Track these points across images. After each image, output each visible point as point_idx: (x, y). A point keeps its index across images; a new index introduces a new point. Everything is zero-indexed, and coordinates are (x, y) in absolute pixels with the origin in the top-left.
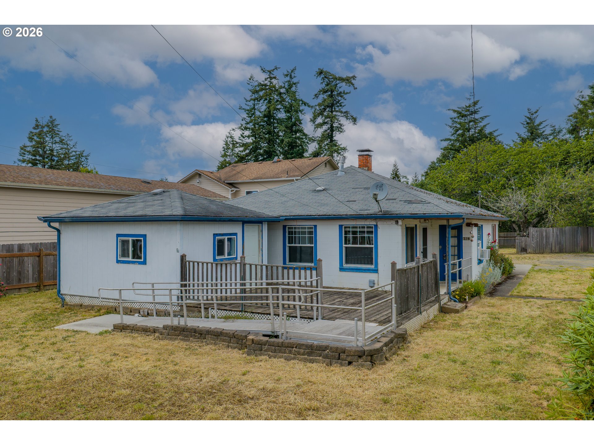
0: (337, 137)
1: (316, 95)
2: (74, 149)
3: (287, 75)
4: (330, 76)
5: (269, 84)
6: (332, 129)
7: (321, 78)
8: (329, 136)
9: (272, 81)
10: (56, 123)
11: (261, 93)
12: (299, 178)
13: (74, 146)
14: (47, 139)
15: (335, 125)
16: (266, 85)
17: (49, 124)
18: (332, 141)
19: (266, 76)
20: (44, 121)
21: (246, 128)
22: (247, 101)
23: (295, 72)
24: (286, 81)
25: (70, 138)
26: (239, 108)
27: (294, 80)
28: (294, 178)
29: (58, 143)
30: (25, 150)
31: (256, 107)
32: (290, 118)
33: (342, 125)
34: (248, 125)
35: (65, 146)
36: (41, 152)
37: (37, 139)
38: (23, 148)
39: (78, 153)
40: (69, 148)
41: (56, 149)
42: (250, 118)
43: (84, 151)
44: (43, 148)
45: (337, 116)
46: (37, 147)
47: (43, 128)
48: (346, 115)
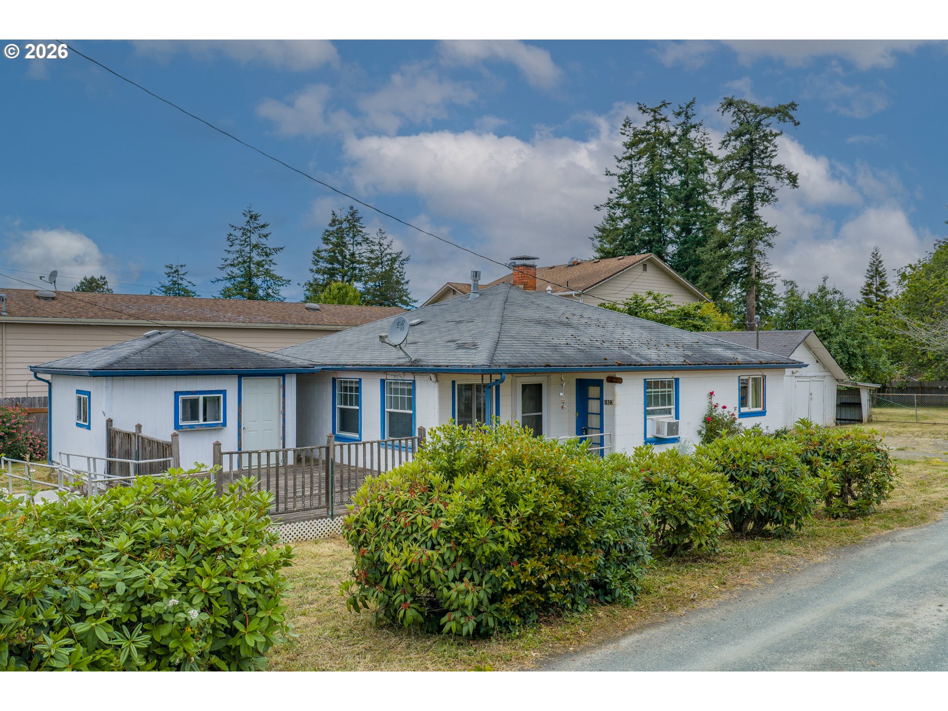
0: (761, 210)
1: (723, 142)
2: (388, 251)
3: (679, 114)
4: (748, 107)
5: (653, 131)
6: (751, 198)
7: (731, 113)
8: (747, 210)
9: (658, 124)
10: (357, 216)
11: (642, 146)
12: (580, 292)
13: (388, 246)
14: (348, 239)
15: (759, 190)
16: (648, 133)
17: (350, 218)
18: (750, 217)
19: (648, 117)
20: (342, 215)
21: (618, 205)
22: (620, 161)
23: (693, 108)
24: (678, 123)
25: (384, 236)
26: (605, 173)
27: (693, 121)
29: (360, 244)
30: (319, 256)
31: (634, 170)
32: (684, 183)
33: (771, 190)
34: (622, 200)
35: (377, 247)
36: (340, 258)
37: (334, 240)
38: (317, 253)
39: (394, 256)
40: (383, 250)
41: (357, 252)
42: (624, 188)
43: (401, 253)
44: (341, 252)
45: (760, 174)
46: (334, 251)
47: (342, 224)
48: (779, 172)
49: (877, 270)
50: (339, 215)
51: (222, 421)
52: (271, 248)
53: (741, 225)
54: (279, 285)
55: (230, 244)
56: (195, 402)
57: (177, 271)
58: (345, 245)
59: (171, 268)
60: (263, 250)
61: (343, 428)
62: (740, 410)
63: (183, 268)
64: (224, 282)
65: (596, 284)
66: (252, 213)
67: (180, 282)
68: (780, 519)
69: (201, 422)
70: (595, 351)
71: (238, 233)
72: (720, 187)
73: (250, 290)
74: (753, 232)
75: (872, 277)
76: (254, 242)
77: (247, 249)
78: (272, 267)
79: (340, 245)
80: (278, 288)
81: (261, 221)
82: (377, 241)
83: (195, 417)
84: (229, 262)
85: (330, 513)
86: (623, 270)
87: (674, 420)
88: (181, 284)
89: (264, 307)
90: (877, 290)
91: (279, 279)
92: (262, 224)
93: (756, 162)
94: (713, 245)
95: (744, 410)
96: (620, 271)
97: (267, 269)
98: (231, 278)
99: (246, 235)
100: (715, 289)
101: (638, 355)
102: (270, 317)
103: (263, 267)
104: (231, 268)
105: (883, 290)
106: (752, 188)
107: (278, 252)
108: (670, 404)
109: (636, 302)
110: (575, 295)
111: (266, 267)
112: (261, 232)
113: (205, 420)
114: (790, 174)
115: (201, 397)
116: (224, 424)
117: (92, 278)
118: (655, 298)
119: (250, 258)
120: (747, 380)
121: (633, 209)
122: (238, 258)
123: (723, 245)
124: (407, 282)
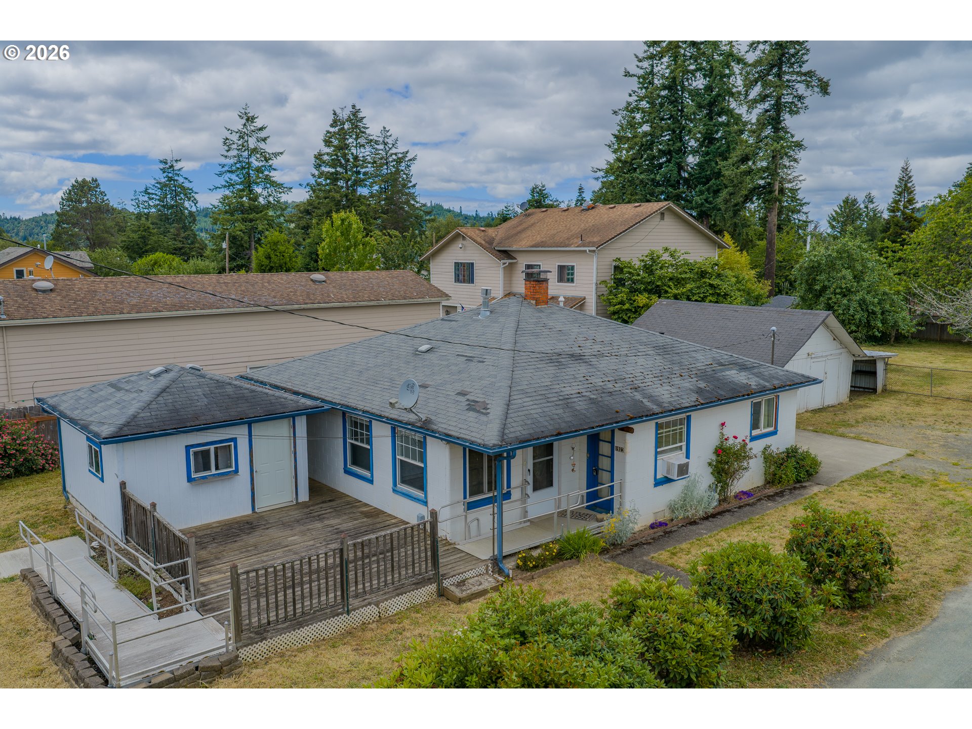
0: (788, 121)
1: (753, 44)
2: (394, 151)
6: (778, 107)
8: (774, 120)
10: (361, 115)
12: (594, 248)
13: (393, 145)
14: (350, 141)
15: (787, 99)
17: (352, 117)
18: (776, 129)
20: (343, 115)
21: (638, 109)
22: (640, 60)
25: (388, 134)
26: (624, 74)
28: (587, 249)
29: (363, 146)
30: (320, 159)
31: (656, 70)
32: (709, 88)
33: (800, 98)
34: (642, 103)
35: (381, 147)
36: (343, 161)
37: (336, 142)
38: (319, 156)
39: (400, 156)
40: (388, 149)
41: (361, 155)
42: (644, 91)
43: (407, 152)
44: (344, 156)
45: (788, 81)
46: (336, 155)
47: (344, 124)
48: (809, 79)
49: (906, 185)
50: (341, 115)
51: (234, 469)
52: (271, 152)
53: (766, 137)
54: (280, 193)
55: (227, 148)
56: (206, 454)
57: (172, 166)
58: (347, 147)
59: (166, 163)
60: (261, 154)
61: (355, 462)
62: (751, 433)
63: (179, 163)
64: (223, 189)
65: (610, 239)
66: (249, 115)
67: (176, 178)
68: (780, 640)
69: (214, 471)
70: (607, 399)
71: (234, 137)
72: (747, 95)
73: (250, 199)
74: (779, 146)
75: (900, 194)
76: (252, 146)
77: (246, 154)
78: (273, 174)
79: (343, 147)
80: (279, 195)
81: (258, 123)
82: (381, 139)
83: (207, 467)
84: (226, 168)
85: (346, 609)
86: (639, 222)
87: (685, 461)
88: (177, 180)
89: (269, 282)
90: (904, 208)
91: (280, 185)
92: (260, 126)
93: (785, 68)
94: (735, 159)
95: (756, 432)
96: (637, 223)
97: (267, 175)
98: (229, 186)
99: (243, 138)
100: (736, 205)
101: (650, 398)
102: (275, 297)
103: (263, 173)
104: (229, 175)
105: (911, 207)
106: (779, 98)
107: (278, 157)
108: (681, 441)
109: (652, 259)
110: (590, 251)
111: (266, 173)
112: (259, 135)
113: (217, 468)
114: (820, 80)
115: (212, 448)
116: (236, 471)
117: (84, 180)
118: (672, 255)
119: (249, 163)
120: (760, 402)
121: (653, 116)
122: (236, 163)
123: (745, 159)
124: (414, 186)
